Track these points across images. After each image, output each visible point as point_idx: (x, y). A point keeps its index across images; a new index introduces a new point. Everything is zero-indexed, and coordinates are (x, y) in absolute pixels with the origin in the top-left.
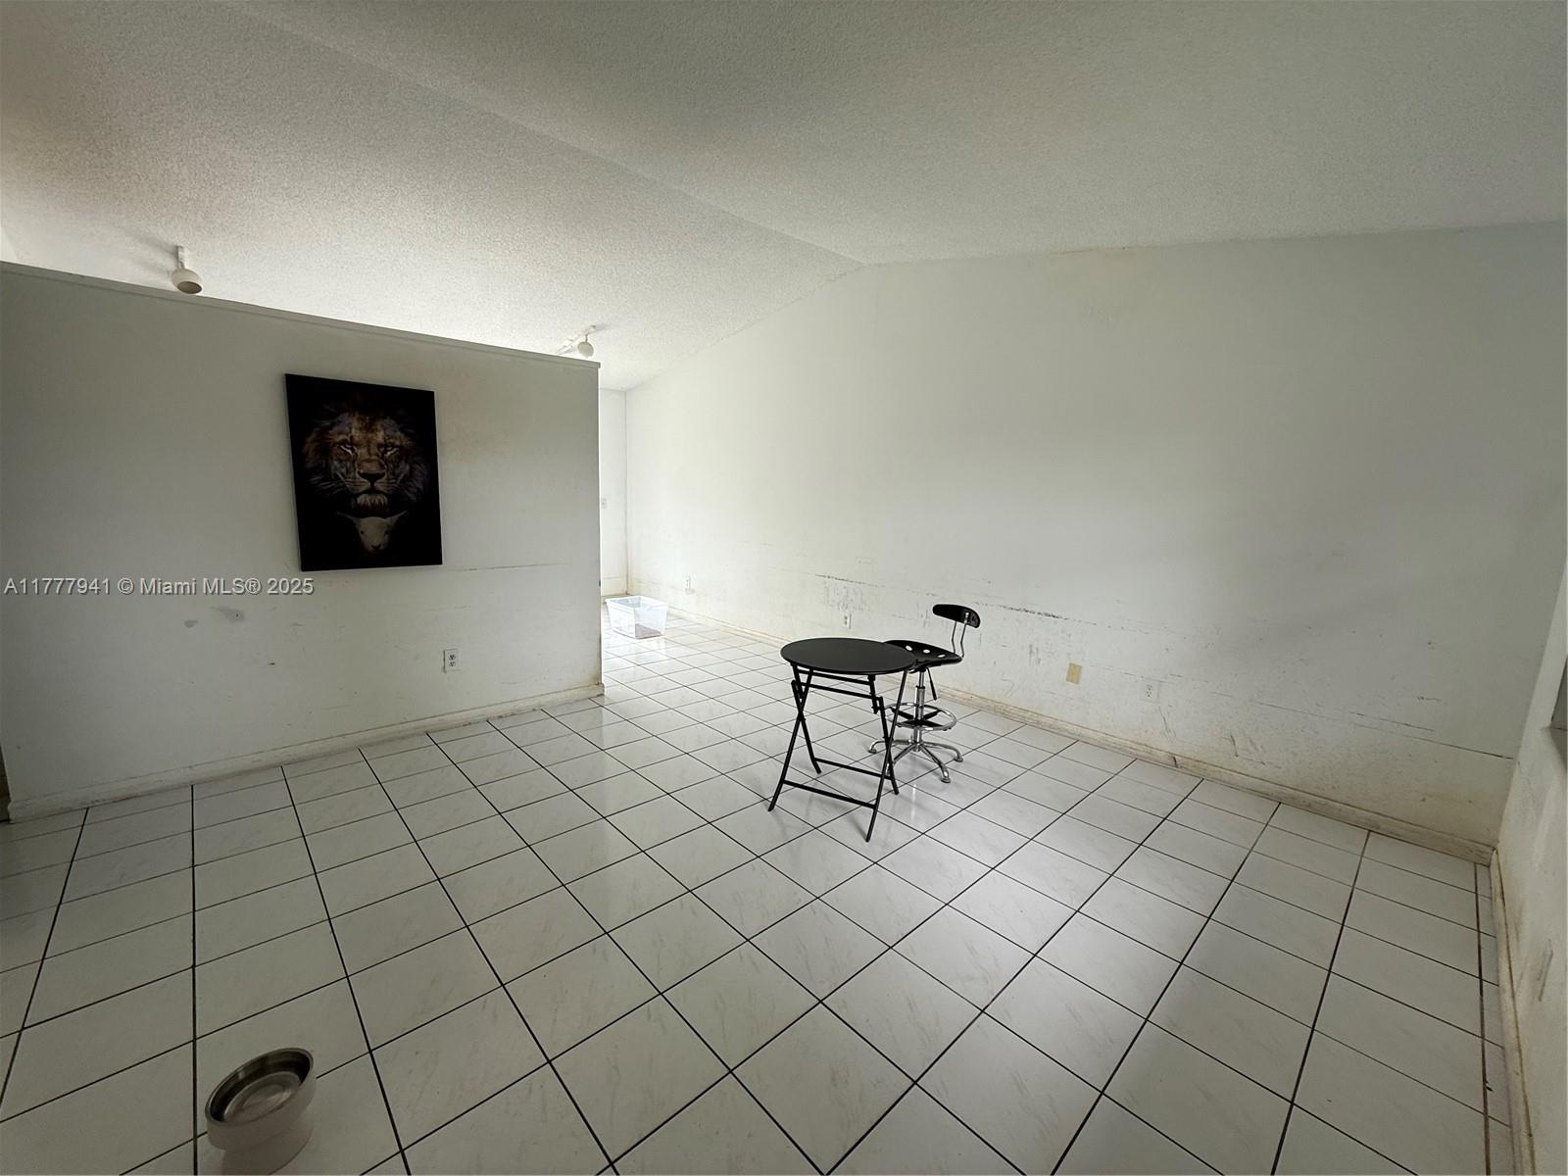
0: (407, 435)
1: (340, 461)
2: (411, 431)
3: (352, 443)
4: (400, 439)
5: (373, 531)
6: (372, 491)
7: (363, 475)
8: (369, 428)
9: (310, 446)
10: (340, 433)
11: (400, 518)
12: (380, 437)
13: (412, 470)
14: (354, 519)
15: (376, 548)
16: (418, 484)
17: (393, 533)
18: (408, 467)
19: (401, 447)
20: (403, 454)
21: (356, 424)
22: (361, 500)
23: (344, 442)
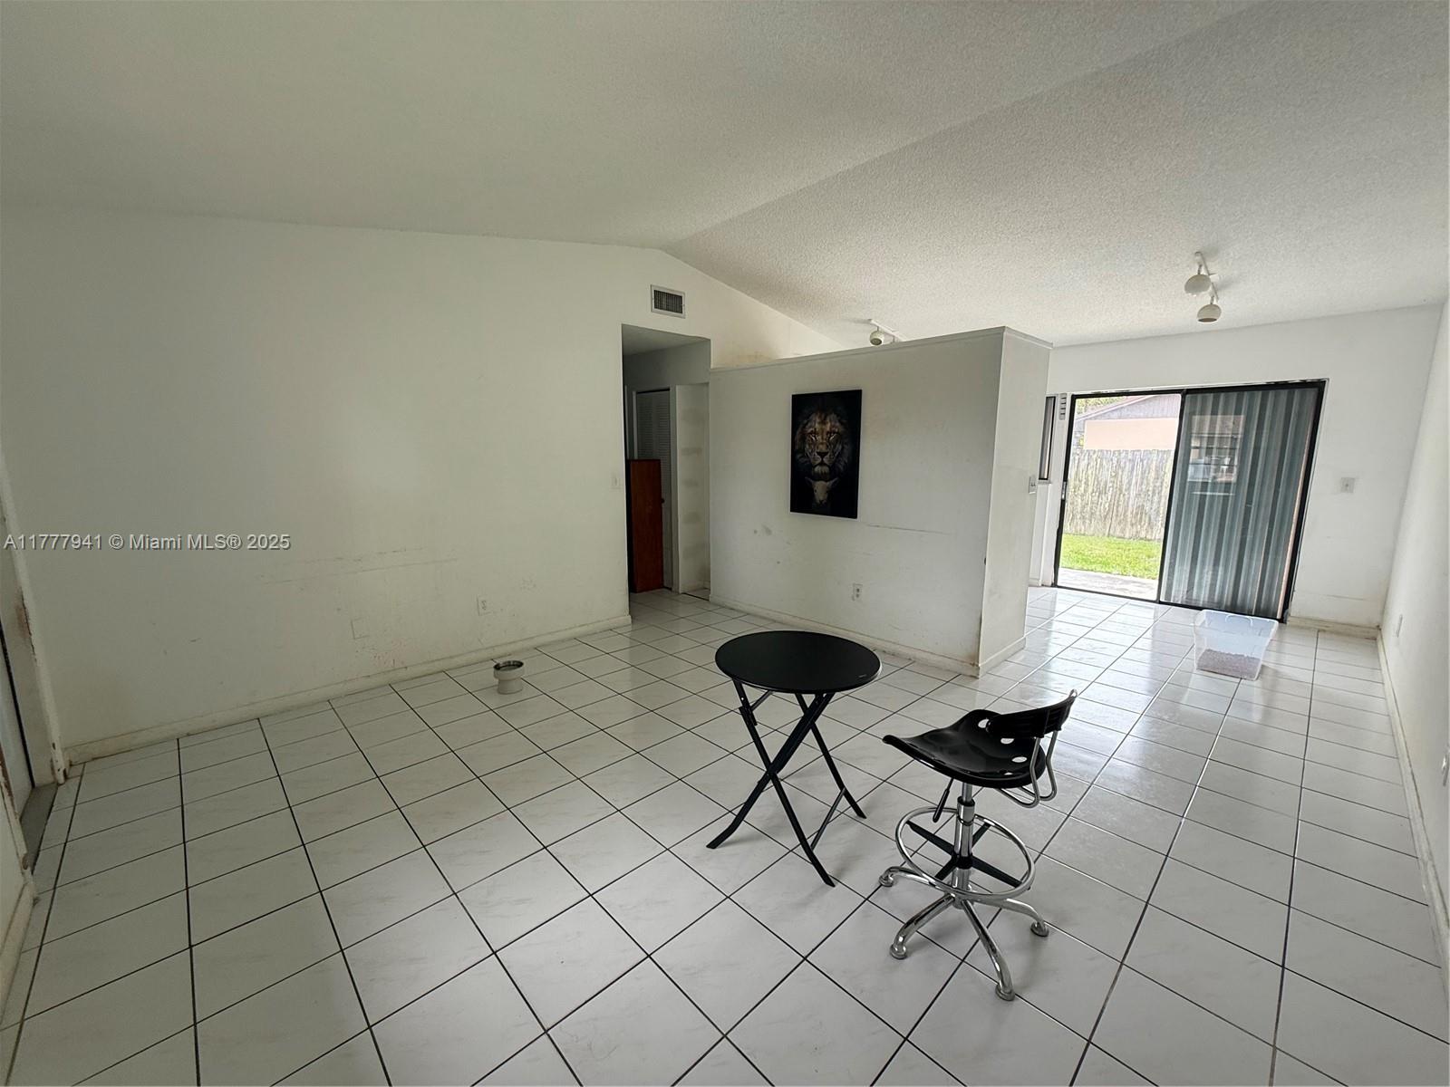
0: (842, 423)
1: (809, 445)
2: (844, 421)
3: (815, 433)
4: (839, 428)
5: (820, 489)
6: (822, 464)
7: (819, 453)
8: (823, 422)
9: (798, 437)
10: (810, 427)
11: (835, 482)
12: (828, 427)
13: (843, 448)
14: (811, 481)
15: (821, 502)
16: (845, 459)
17: (830, 492)
18: (840, 448)
19: (837, 433)
20: (840, 437)
21: (818, 420)
22: (817, 469)
23: (811, 433)
